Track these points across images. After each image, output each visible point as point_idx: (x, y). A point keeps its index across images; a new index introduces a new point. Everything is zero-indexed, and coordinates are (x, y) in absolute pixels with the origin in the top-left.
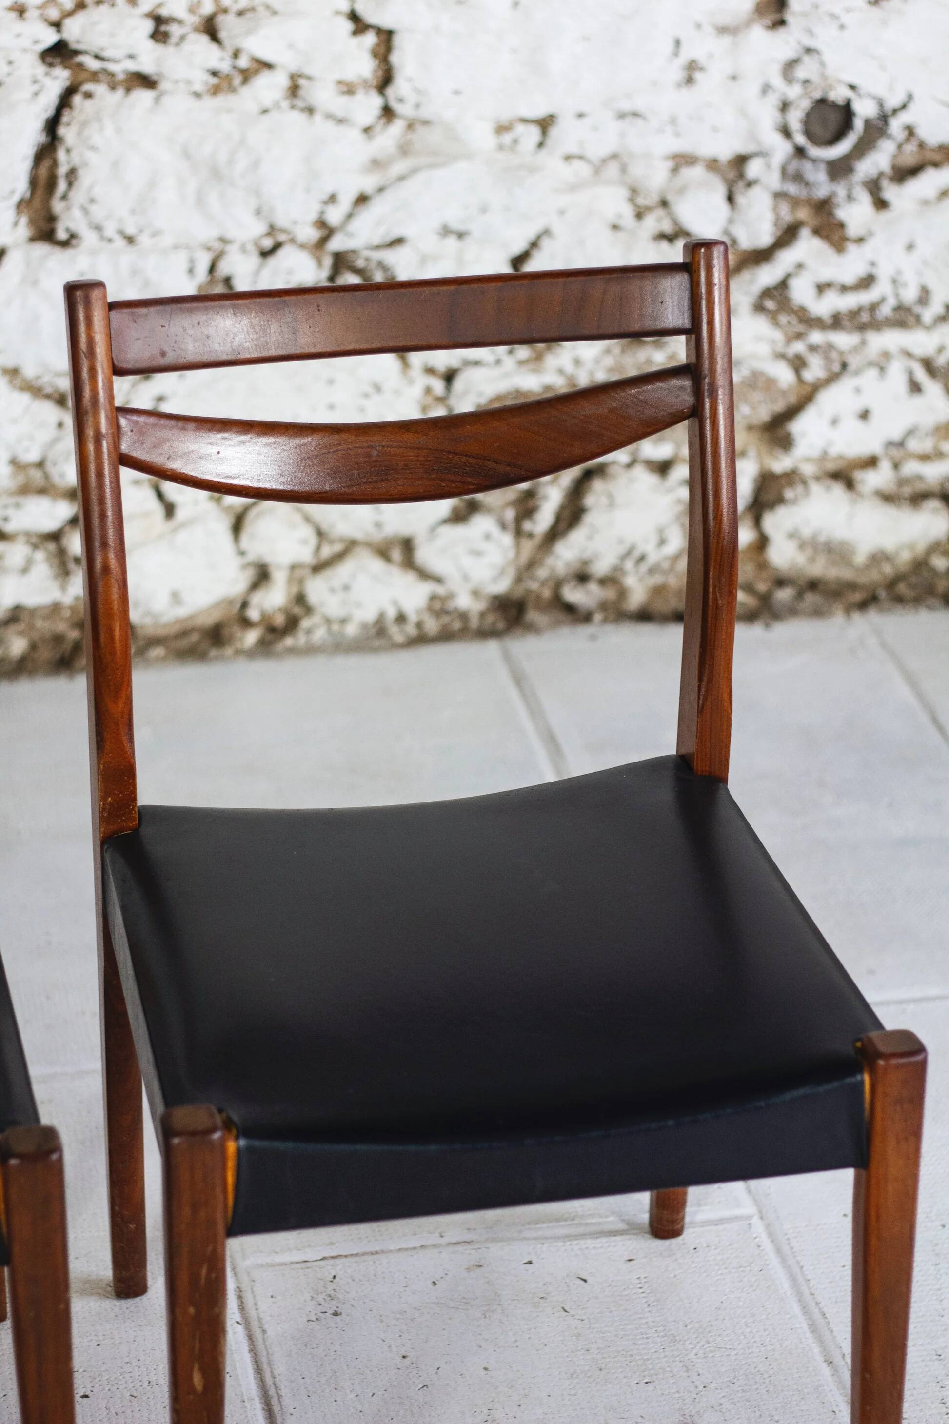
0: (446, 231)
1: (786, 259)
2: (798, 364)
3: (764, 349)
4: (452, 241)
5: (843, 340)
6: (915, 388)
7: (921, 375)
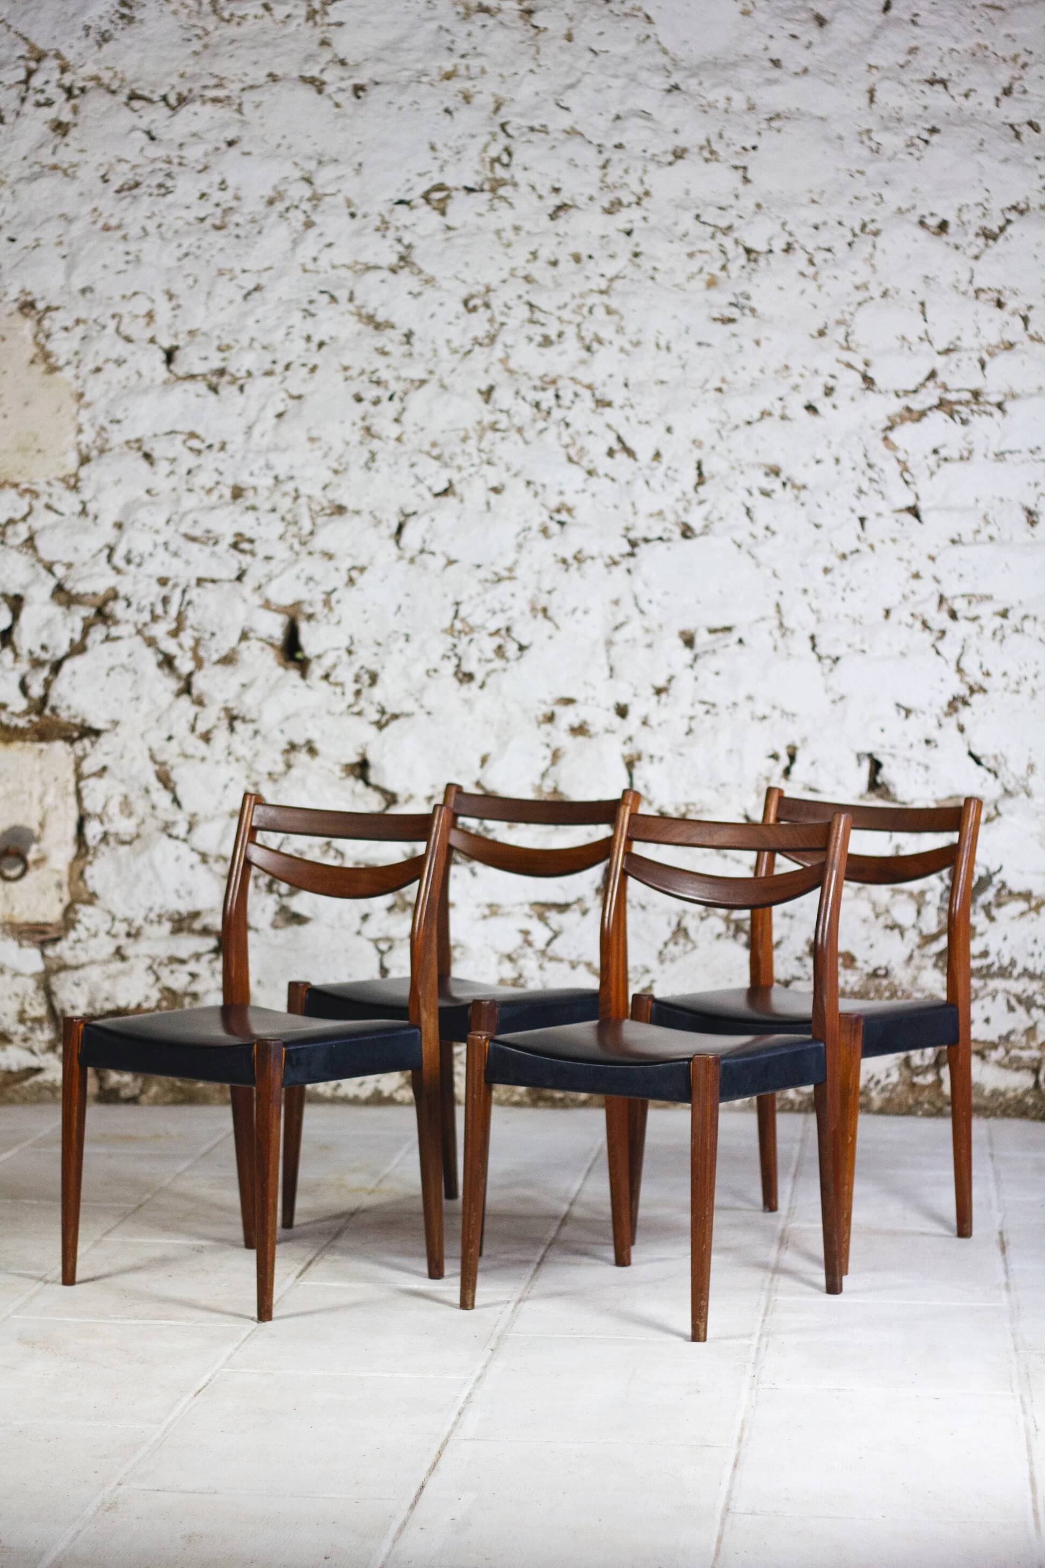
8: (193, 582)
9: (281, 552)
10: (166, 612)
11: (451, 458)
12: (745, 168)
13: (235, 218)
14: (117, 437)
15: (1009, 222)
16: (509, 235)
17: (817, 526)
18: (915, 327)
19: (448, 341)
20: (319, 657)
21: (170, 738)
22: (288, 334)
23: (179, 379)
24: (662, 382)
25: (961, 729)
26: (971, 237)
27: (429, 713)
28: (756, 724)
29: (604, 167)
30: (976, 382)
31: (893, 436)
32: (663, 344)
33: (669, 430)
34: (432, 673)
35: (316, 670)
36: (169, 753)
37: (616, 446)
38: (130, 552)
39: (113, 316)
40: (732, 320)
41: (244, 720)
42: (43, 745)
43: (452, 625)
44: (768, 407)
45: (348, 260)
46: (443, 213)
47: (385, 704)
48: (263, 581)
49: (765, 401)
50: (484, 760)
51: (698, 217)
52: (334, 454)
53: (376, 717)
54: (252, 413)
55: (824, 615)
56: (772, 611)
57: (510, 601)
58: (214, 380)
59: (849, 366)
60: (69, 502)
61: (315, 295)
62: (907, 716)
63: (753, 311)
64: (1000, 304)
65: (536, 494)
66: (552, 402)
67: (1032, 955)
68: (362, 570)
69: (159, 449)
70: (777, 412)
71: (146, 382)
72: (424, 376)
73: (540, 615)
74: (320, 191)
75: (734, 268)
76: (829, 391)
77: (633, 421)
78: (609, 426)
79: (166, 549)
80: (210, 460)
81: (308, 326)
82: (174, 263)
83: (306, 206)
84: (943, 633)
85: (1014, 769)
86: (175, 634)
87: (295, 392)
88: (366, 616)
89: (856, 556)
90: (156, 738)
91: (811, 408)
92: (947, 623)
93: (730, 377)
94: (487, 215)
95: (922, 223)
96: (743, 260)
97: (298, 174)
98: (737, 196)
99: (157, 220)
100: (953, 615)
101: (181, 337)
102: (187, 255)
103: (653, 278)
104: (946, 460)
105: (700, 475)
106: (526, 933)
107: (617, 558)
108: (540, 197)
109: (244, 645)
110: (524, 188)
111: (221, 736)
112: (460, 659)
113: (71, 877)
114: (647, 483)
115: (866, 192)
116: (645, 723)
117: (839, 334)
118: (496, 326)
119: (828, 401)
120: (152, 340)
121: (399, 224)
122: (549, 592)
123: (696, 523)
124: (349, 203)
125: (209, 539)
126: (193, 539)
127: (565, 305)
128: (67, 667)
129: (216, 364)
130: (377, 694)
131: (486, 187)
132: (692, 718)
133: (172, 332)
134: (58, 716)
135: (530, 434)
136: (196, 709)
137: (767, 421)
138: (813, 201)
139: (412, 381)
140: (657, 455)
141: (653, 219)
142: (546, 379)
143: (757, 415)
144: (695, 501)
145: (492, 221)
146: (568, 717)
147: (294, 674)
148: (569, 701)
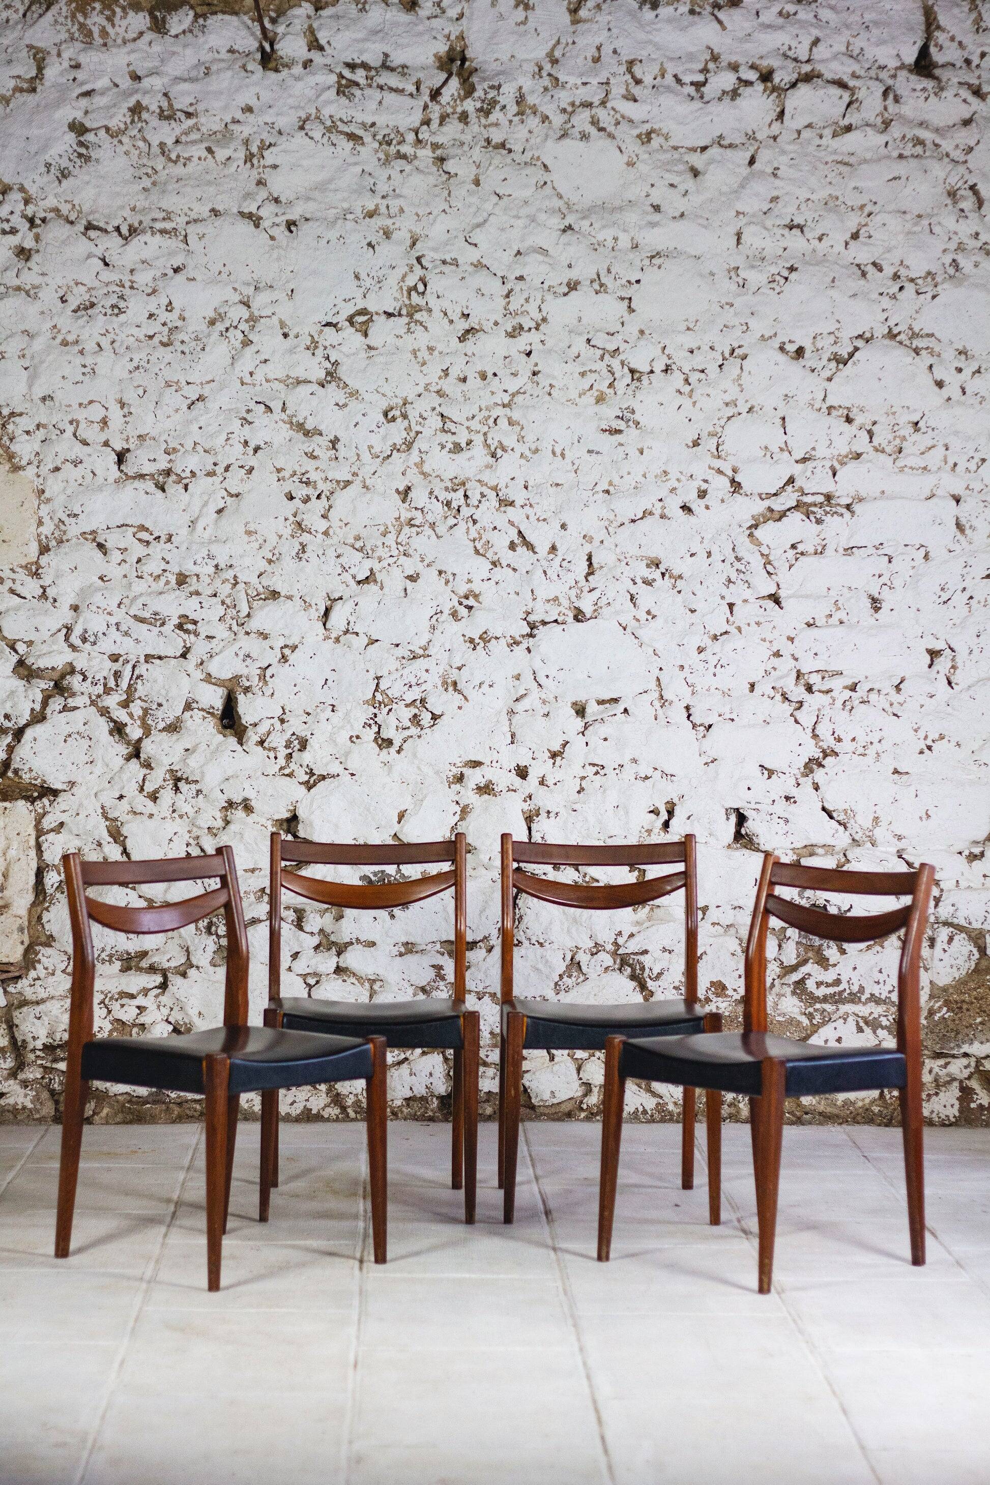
0: (664, 950)
1: (804, 970)
2: (810, 1016)
3: (797, 1010)
4: (667, 953)
5: (828, 1007)
6: (860, 1030)
7: (862, 1024)
8: (142, 659)
9: (221, 631)
10: (117, 686)
11: (373, 551)
12: (630, 299)
13: (182, 336)
14: (74, 529)
15: (856, 349)
16: (423, 354)
17: (693, 611)
18: (776, 439)
19: (370, 447)
20: (255, 725)
21: (121, 797)
22: (228, 439)
23: (128, 477)
24: (557, 485)
25: (817, 788)
26: (824, 361)
27: (353, 775)
28: (639, 782)
29: (507, 296)
30: (828, 486)
31: (757, 533)
32: (558, 452)
33: (563, 526)
34: (354, 739)
35: (253, 737)
36: (120, 811)
37: (517, 541)
38: (86, 631)
39: (71, 423)
40: (619, 432)
41: (188, 781)
42: (7, 804)
43: (374, 696)
44: (649, 507)
45: (281, 375)
46: (366, 335)
47: (312, 766)
48: (204, 658)
49: (646, 502)
50: (401, 816)
51: (589, 341)
52: (268, 546)
53: (306, 778)
54: (195, 510)
55: (698, 688)
56: (653, 685)
57: (425, 676)
58: (161, 479)
59: (719, 471)
60: (31, 587)
61: (252, 405)
62: (769, 777)
63: (637, 424)
64: (849, 420)
65: (447, 582)
66: (462, 501)
67: (878, 983)
68: (294, 648)
69: (113, 540)
70: (658, 512)
71: (100, 480)
72: (349, 477)
73: (451, 689)
74: (256, 313)
75: (620, 385)
76: (702, 494)
77: (533, 518)
78: (511, 523)
79: (118, 629)
80: (157, 550)
81: (246, 431)
82: (126, 375)
83: (244, 326)
84: (801, 704)
85: (863, 820)
86: (125, 704)
87: (233, 492)
88: (296, 689)
89: (725, 636)
90: (108, 798)
91: (686, 508)
92: (806, 696)
93: (616, 481)
94: (405, 336)
95: (782, 349)
96: (628, 379)
97: (236, 298)
98: (623, 324)
99: (110, 337)
100: (809, 689)
101: (131, 440)
102: (137, 368)
103: (550, 394)
104: (802, 554)
105: (590, 565)
106: (438, 968)
107: (519, 639)
108: (451, 322)
109: (187, 714)
110: (437, 313)
111: (167, 796)
112: (380, 726)
113: (29, 922)
114: (545, 572)
115: (736, 321)
116: (542, 783)
117: (712, 443)
118: (413, 434)
119: (702, 502)
120: (106, 444)
121: (327, 344)
122: (459, 669)
123: (587, 608)
124: (282, 324)
125: (158, 620)
126: (142, 620)
127: (473, 417)
128: (29, 734)
129: (163, 465)
130: (307, 757)
131: (404, 312)
132: (583, 778)
133: (124, 436)
134: (21, 778)
135: (442, 529)
136: (145, 771)
137: (649, 520)
138: (688, 329)
139: (338, 482)
140: (553, 548)
141: (550, 343)
142: (456, 481)
143: (640, 515)
144: (586, 589)
145: (409, 342)
146: (475, 777)
147: (232, 741)
148: (476, 764)
